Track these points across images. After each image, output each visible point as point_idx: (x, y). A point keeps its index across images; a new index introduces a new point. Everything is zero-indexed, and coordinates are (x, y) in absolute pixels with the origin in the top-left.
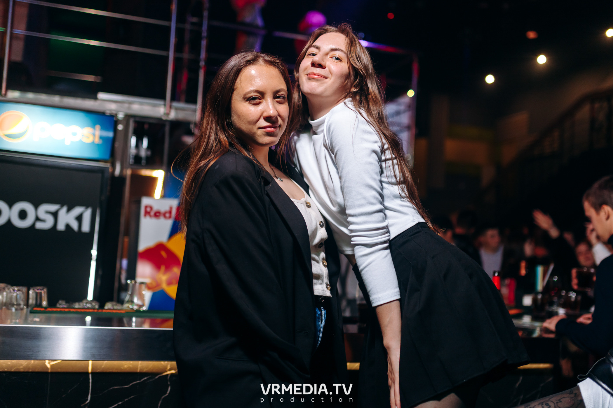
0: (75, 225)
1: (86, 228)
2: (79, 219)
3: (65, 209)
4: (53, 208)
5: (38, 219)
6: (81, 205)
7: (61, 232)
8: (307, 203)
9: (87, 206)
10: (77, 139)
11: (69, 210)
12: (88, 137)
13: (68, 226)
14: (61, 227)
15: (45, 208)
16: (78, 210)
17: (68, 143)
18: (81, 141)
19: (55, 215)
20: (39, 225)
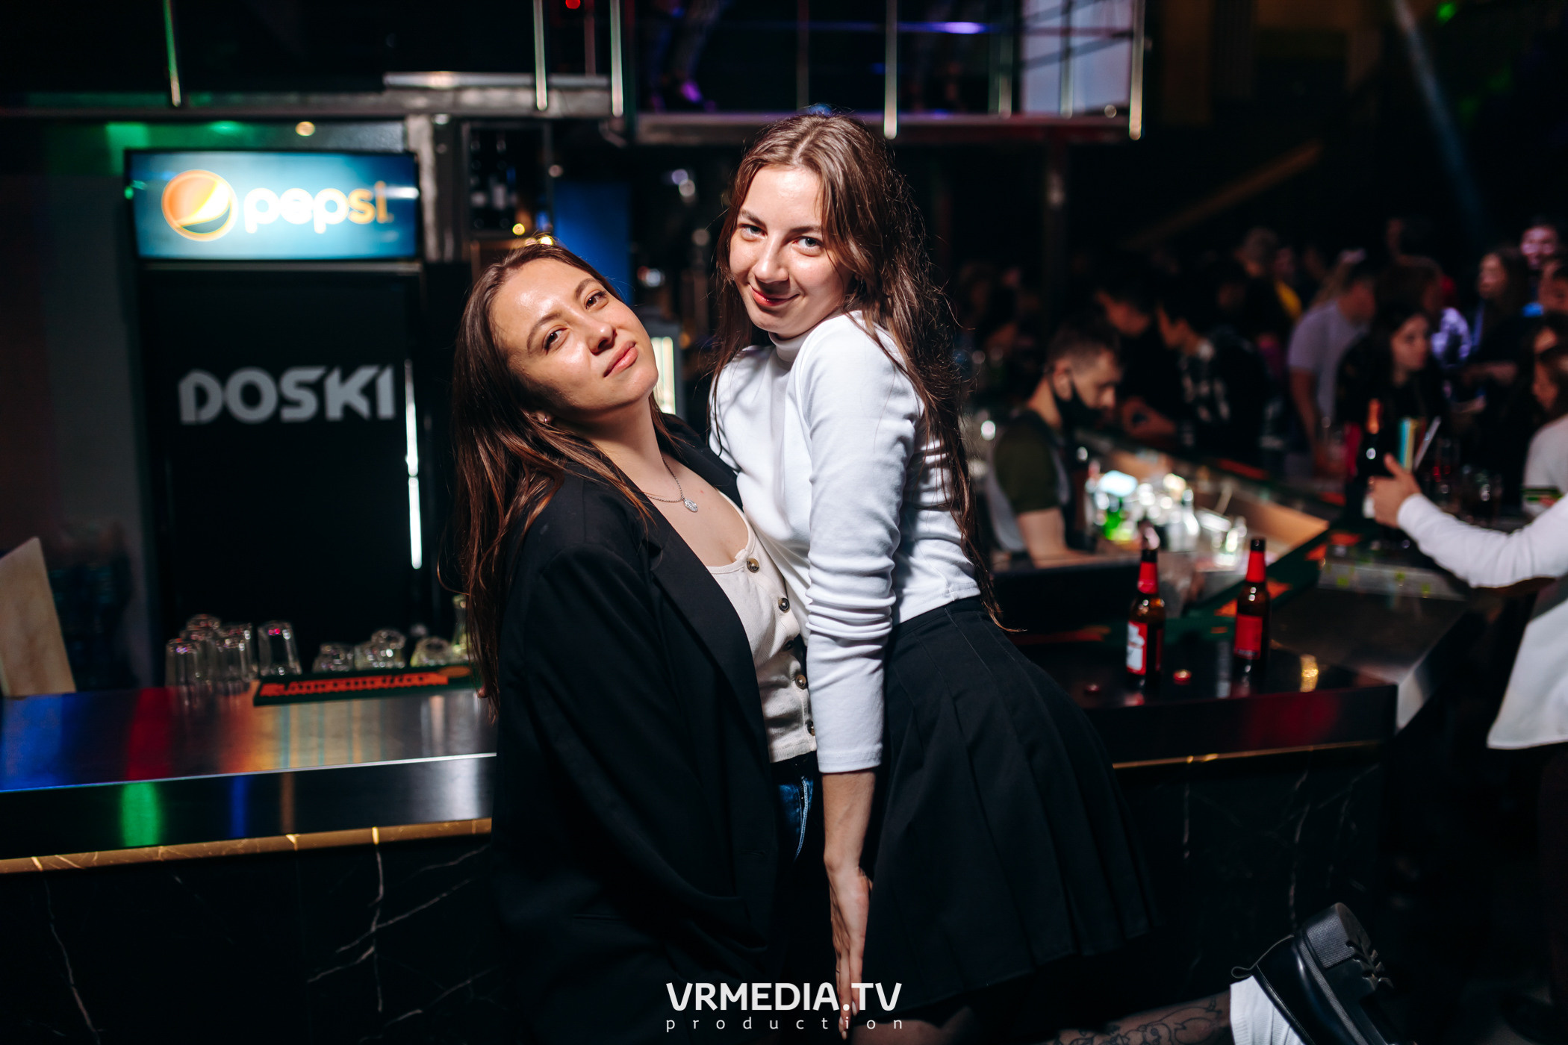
0: (362, 406)
1: (386, 409)
2: (370, 391)
3: (334, 377)
4: (312, 374)
5: (283, 401)
6: (368, 362)
7: (335, 424)
8: (749, 563)
9: (380, 362)
10: (338, 218)
11: (345, 377)
12: (362, 212)
13: (348, 410)
14: (334, 412)
15: (293, 377)
16: (364, 375)
17: (320, 229)
18: (347, 221)
19: (318, 388)
20: (289, 414)
